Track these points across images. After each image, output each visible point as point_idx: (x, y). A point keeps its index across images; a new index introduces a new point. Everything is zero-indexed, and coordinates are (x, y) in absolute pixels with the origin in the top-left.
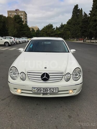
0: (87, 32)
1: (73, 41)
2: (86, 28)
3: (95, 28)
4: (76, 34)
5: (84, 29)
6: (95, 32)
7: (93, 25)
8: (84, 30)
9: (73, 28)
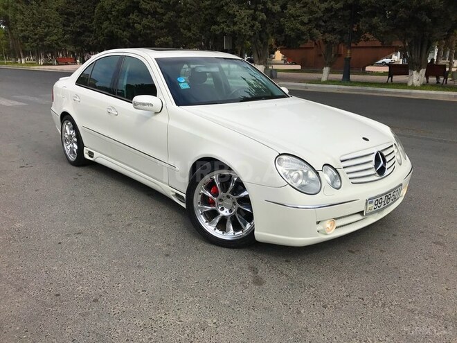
0: (92, 32)
1: (33, 65)
2: (88, 17)
3: (123, 19)
4: (42, 39)
5: (81, 22)
6: (125, 33)
7: (118, 11)
8: (81, 27)
9: (22, 13)
